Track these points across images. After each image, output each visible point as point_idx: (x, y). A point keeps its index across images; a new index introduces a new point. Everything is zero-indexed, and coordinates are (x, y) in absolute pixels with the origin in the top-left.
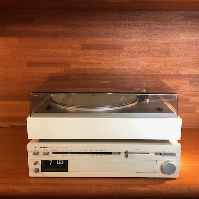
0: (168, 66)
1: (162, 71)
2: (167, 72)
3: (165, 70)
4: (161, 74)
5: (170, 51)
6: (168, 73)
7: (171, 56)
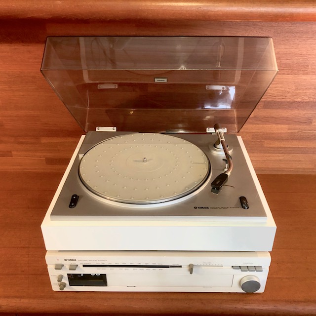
0: (300, 89)
1: (290, 96)
2: (298, 98)
3: (295, 95)
4: (289, 100)
5: (308, 66)
6: (299, 100)
7: (307, 74)
